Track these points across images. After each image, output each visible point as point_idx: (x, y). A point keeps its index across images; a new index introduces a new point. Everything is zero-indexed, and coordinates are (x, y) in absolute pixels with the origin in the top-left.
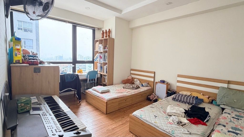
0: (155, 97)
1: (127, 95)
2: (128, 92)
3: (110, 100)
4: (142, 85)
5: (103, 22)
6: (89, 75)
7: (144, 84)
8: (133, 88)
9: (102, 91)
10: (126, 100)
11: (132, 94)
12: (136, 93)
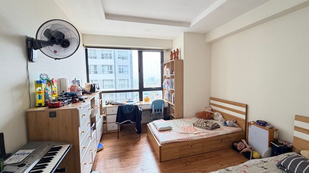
0: (246, 147)
1: (194, 138)
2: (197, 133)
3: (166, 144)
4: (225, 123)
5: (172, 41)
6: (153, 105)
7: (227, 122)
8: (207, 128)
9: (161, 128)
10: (192, 146)
11: (203, 137)
12: (210, 136)
